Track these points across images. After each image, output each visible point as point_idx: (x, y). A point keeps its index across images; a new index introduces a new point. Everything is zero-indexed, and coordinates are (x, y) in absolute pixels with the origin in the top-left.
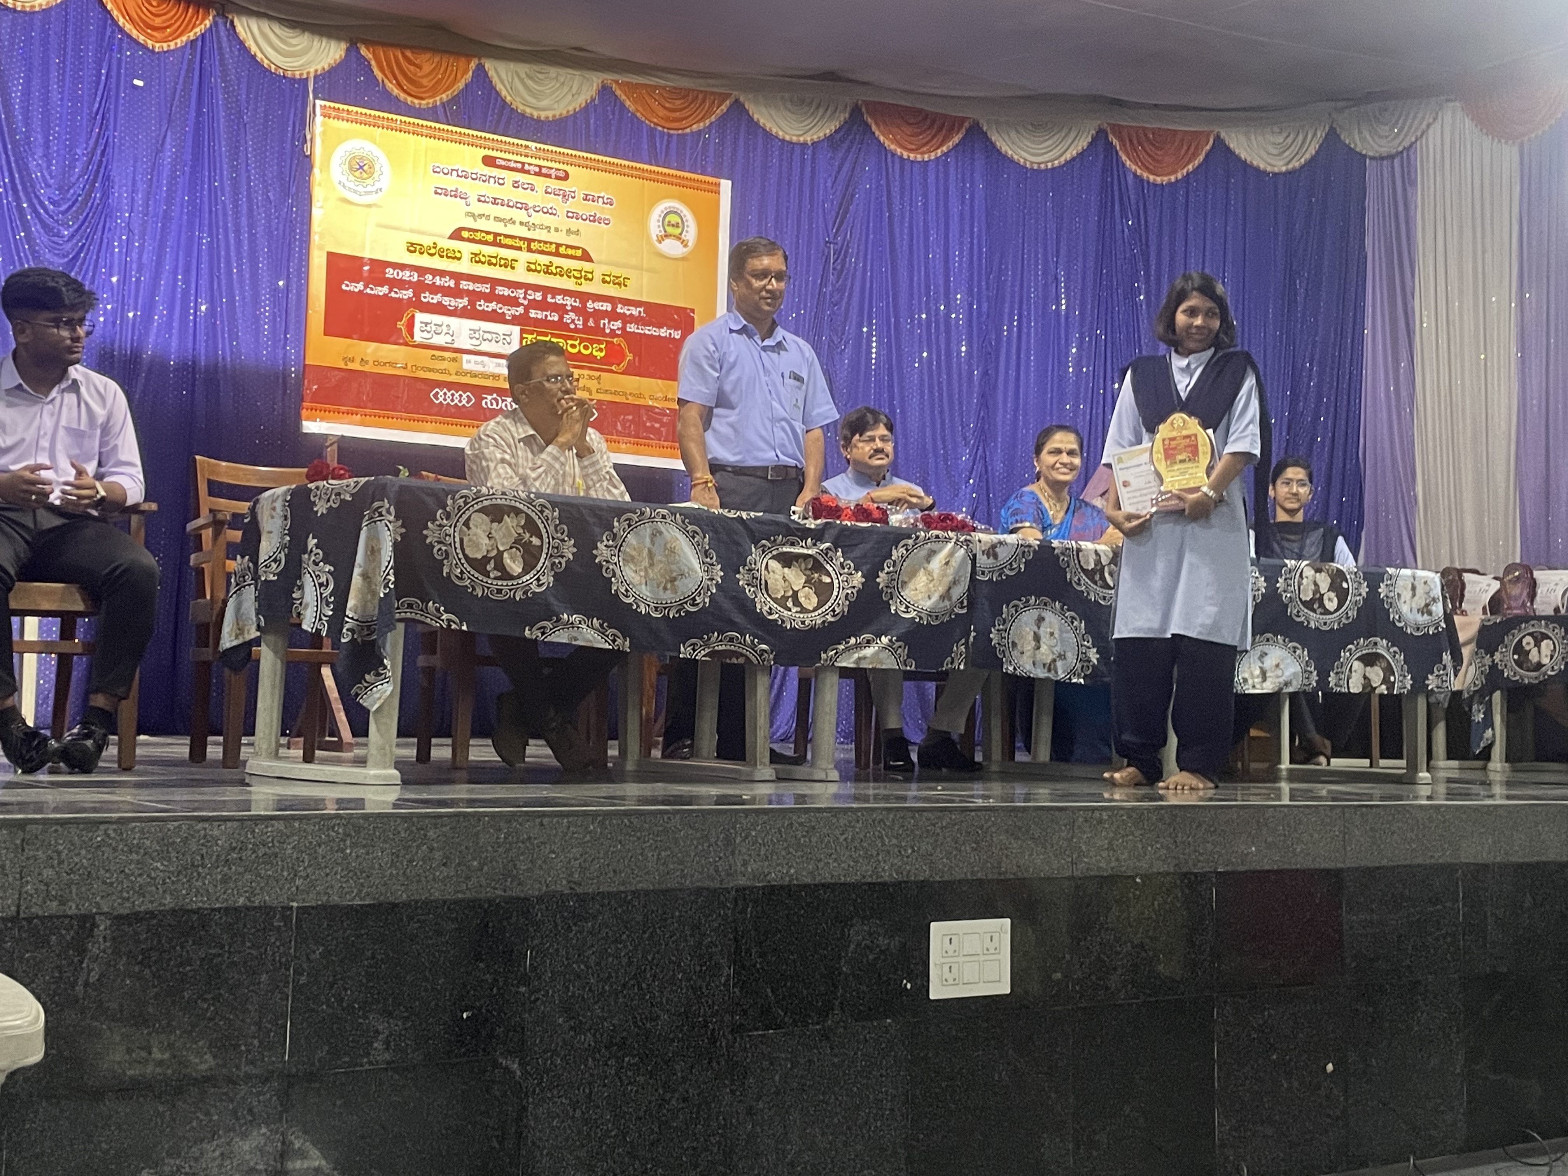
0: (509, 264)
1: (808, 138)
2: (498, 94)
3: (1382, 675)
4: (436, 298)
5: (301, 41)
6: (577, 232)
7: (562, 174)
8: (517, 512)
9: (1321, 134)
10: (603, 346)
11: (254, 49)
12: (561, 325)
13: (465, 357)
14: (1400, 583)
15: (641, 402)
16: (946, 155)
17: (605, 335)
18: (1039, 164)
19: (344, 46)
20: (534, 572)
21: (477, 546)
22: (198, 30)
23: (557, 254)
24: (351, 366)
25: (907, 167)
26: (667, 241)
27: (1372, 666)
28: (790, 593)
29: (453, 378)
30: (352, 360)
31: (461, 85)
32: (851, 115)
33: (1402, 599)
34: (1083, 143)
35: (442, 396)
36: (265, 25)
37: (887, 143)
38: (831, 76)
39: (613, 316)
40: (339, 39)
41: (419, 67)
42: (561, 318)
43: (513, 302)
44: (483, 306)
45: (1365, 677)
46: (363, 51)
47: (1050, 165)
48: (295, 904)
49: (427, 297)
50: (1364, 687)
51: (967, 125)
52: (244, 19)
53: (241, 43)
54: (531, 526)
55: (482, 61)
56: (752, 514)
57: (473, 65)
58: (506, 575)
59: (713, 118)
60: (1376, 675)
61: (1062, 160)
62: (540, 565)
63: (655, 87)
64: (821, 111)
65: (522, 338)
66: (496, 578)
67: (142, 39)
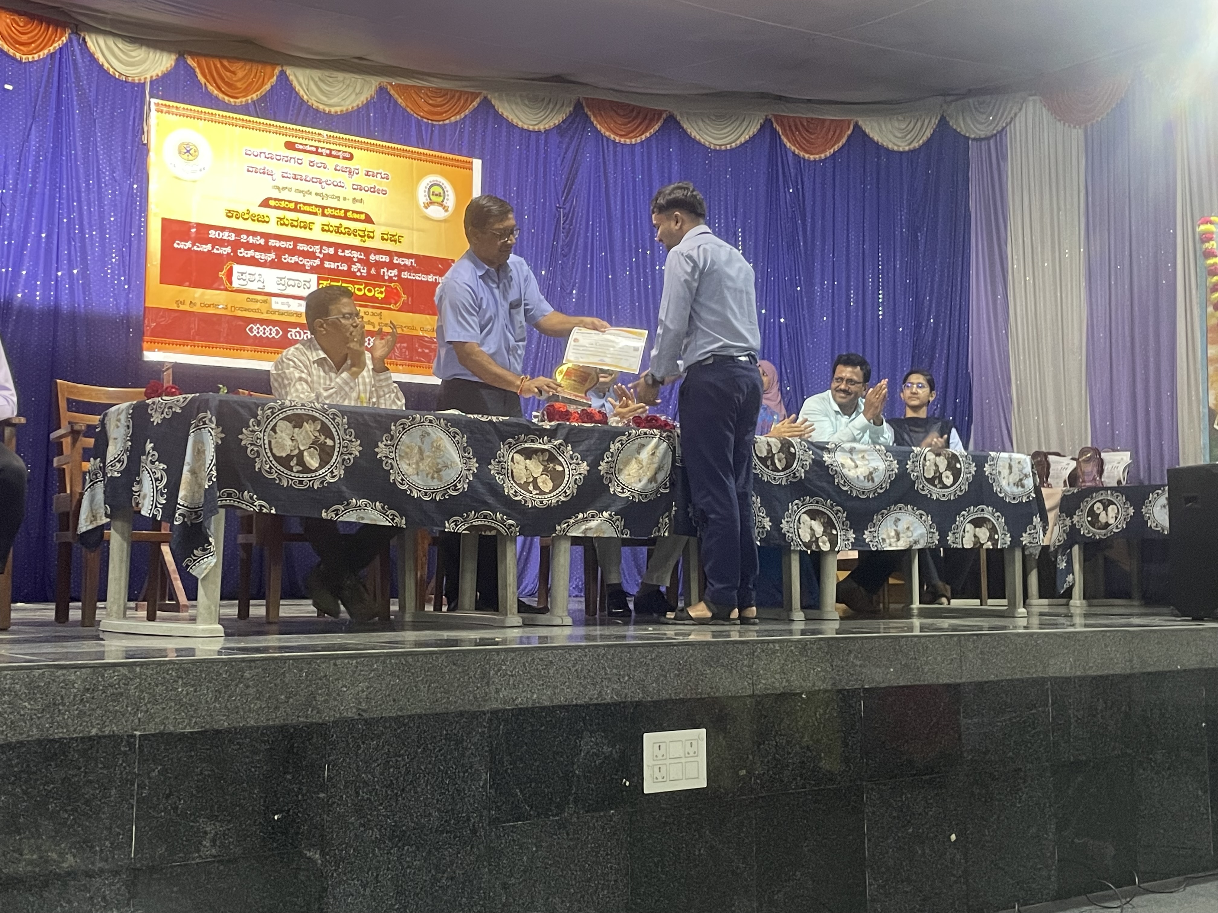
0: (307, 226)
1: (542, 127)
2: (297, 94)
3: (988, 534)
4: (251, 253)
5: (139, 53)
6: (361, 201)
7: (348, 156)
8: (314, 419)
9: (935, 121)
10: (383, 290)
11: (102, 60)
12: (349, 273)
13: (274, 299)
14: (1000, 463)
15: (414, 333)
16: (648, 139)
17: (385, 281)
18: (721, 145)
19: (174, 57)
20: (328, 466)
21: (283, 447)
22: (57, 45)
23: (346, 218)
24: (182, 308)
25: (619, 149)
26: (432, 207)
27: (980, 527)
28: (531, 479)
29: (264, 316)
30: (183, 303)
31: (267, 87)
32: (575, 108)
33: (1002, 476)
34: (754, 129)
35: (256, 330)
36: (111, 41)
37: (603, 131)
38: (558, 79)
39: (391, 266)
40: (170, 51)
41: (234, 73)
42: (350, 267)
43: (311, 255)
44: (287, 259)
45: (975, 536)
46: (190, 61)
47: (728, 147)
48: (137, 733)
49: (242, 253)
50: (974, 545)
51: (664, 116)
52: (93, 37)
53: (92, 56)
54: (325, 430)
55: (284, 68)
56: (500, 418)
57: (277, 71)
58: (306, 470)
59: (467, 112)
60: (983, 533)
61: (738, 142)
62: (333, 460)
63: (420, 88)
64: (551, 106)
65: (319, 284)
66: (298, 472)
67: (11, 52)
